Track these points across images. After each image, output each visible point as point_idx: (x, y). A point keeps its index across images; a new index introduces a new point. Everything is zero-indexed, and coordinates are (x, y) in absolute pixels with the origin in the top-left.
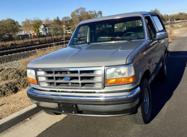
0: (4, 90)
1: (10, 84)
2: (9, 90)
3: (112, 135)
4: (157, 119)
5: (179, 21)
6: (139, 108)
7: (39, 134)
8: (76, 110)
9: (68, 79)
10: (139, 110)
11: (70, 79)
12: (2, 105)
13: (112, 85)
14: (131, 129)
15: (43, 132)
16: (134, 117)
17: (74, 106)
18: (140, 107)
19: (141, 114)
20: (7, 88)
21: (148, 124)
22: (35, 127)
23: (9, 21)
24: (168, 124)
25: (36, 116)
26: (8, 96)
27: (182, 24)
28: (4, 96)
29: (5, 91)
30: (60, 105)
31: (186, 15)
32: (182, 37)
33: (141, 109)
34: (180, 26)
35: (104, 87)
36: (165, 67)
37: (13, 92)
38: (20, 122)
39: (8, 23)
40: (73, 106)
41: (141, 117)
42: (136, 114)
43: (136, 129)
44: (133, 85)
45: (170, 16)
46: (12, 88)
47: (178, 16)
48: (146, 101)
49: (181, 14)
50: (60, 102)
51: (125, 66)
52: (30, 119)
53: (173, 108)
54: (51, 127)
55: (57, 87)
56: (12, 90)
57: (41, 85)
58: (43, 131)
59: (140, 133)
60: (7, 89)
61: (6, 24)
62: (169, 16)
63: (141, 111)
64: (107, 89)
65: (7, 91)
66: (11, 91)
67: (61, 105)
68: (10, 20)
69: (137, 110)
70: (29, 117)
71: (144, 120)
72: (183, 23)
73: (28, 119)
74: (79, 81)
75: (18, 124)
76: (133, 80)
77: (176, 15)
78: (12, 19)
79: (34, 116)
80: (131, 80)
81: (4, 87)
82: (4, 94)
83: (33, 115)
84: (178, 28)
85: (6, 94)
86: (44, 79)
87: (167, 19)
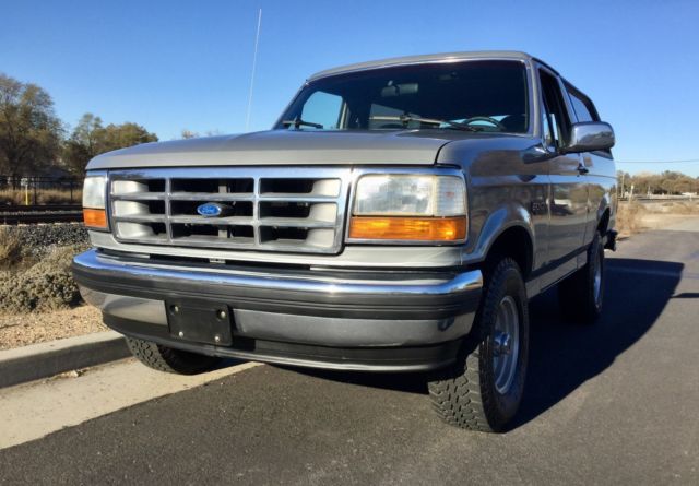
0: (35, 291)
1: (60, 279)
2: (54, 296)
3: (355, 450)
4: (541, 425)
5: (663, 196)
6: (470, 356)
7: (85, 420)
8: (229, 329)
9: (216, 210)
10: (472, 363)
11: (223, 210)
12: (7, 326)
13: (374, 241)
14: (435, 441)
15: (107, 415)
16: (451, 390)
17: (223, 314)
18: (477, 351)
19: (476, 382)
20: (47, 286)
21: (504, 435)
22: (84, 398)
23: (131, 132)
24: (581, 441)
25: (106, 370)
26: (43, 311)
27: (672, 205)
28: (31, 310)
29: (37, 298)
30: (173, 307)
31: (686, 182)
32: (667, 231)
33: (477, 359)
34: (665, 209)
35: (344, 245)
36: (598, 279)
37: (66, 303)
38: (38, 378)
39: (127, 136)
40: (219, 312)
41: (478, 393)
42: (460, 379)
43: (454, 442)
44: (456, 253)
45: (635, 179)
46: (66, 290)
47: (662, 181)
48: (506, 344)
49: (673, 176)
50: (173, 294)
51: (431, 171)
52: (80, 374)
53: (610, 400)
54: (141, 405)
55: (172, 241)
56: (63, 295)
57: (122, 234)
58: (108, 412)
59: (466, 458)
60: (47, 291)
61: (119, 138)
62: (631, 176)
63: (477, 368)
64: (352, 258)
65: (47, 297)
66: (58, 298)
67: (176, 308)
68: (135, 128)
69: (465, 363)
70: (80, 368)
71: (486, 407)
72: (675, 204)
73: (74, 373)
74: (255, 221)
75: (32, 383)
76: (459, 234)
77: (654, 177)
78: (139, 125)
79: (97, 369)
80: (449, 233)
81: (37, 284)
82: (33, 305)
83: (96, 364)
84: (660, 212)
85: (39, 306)
86: (133, 209)
87: (625, 186)
